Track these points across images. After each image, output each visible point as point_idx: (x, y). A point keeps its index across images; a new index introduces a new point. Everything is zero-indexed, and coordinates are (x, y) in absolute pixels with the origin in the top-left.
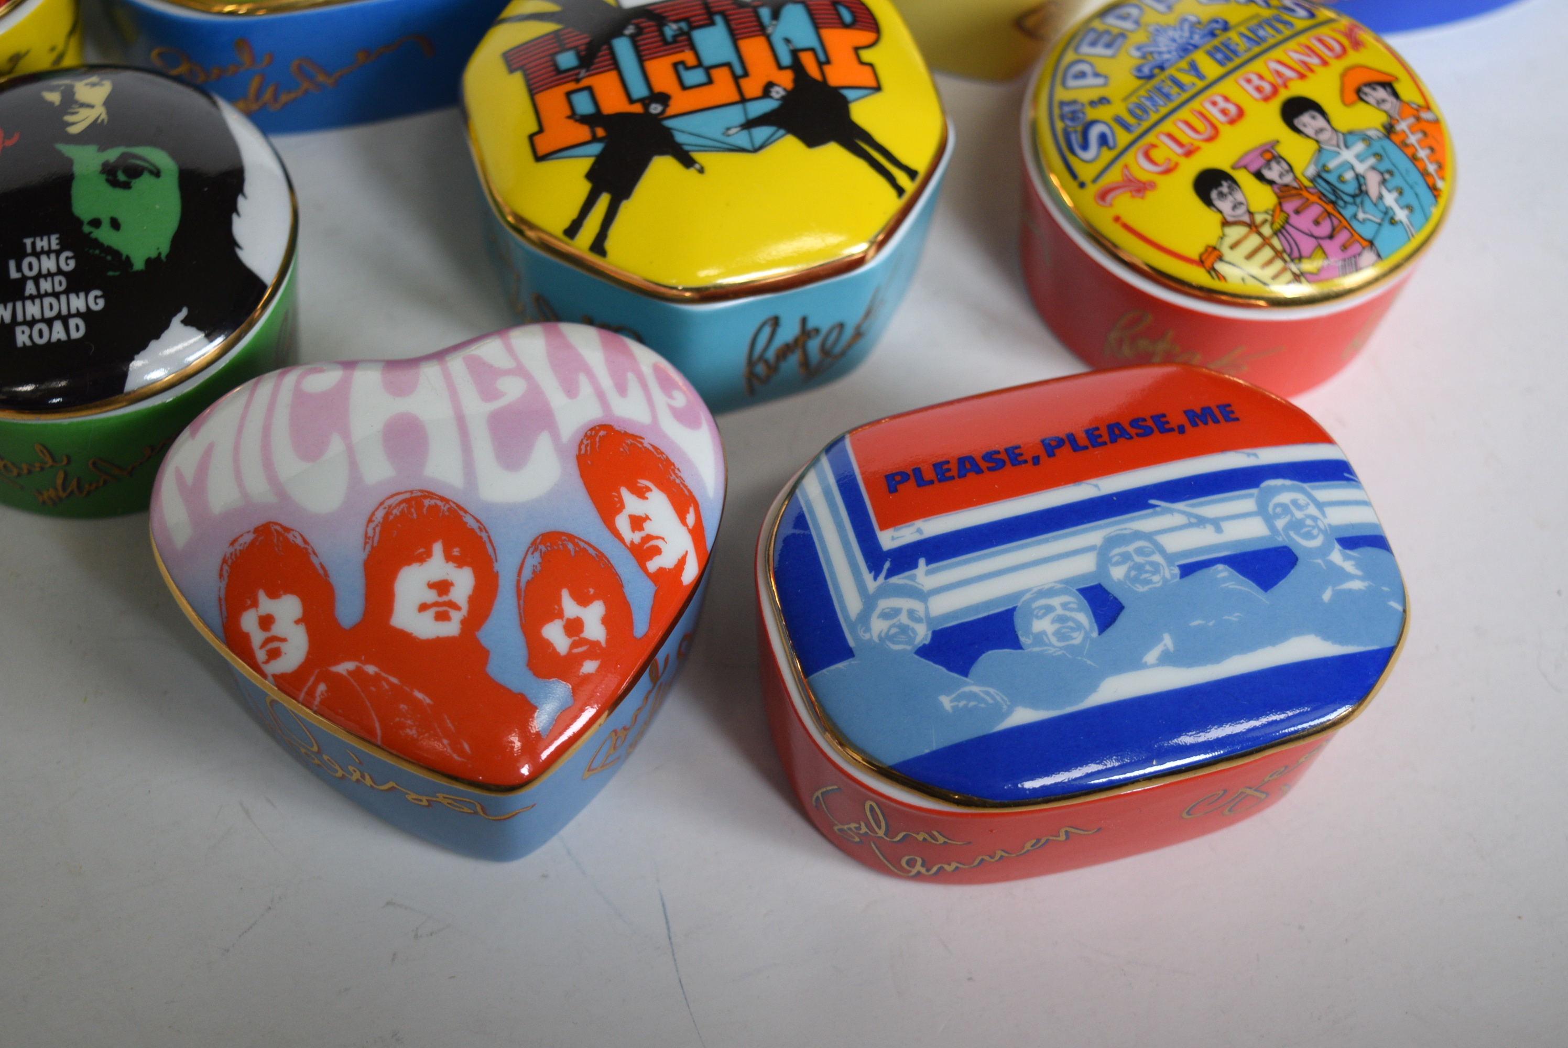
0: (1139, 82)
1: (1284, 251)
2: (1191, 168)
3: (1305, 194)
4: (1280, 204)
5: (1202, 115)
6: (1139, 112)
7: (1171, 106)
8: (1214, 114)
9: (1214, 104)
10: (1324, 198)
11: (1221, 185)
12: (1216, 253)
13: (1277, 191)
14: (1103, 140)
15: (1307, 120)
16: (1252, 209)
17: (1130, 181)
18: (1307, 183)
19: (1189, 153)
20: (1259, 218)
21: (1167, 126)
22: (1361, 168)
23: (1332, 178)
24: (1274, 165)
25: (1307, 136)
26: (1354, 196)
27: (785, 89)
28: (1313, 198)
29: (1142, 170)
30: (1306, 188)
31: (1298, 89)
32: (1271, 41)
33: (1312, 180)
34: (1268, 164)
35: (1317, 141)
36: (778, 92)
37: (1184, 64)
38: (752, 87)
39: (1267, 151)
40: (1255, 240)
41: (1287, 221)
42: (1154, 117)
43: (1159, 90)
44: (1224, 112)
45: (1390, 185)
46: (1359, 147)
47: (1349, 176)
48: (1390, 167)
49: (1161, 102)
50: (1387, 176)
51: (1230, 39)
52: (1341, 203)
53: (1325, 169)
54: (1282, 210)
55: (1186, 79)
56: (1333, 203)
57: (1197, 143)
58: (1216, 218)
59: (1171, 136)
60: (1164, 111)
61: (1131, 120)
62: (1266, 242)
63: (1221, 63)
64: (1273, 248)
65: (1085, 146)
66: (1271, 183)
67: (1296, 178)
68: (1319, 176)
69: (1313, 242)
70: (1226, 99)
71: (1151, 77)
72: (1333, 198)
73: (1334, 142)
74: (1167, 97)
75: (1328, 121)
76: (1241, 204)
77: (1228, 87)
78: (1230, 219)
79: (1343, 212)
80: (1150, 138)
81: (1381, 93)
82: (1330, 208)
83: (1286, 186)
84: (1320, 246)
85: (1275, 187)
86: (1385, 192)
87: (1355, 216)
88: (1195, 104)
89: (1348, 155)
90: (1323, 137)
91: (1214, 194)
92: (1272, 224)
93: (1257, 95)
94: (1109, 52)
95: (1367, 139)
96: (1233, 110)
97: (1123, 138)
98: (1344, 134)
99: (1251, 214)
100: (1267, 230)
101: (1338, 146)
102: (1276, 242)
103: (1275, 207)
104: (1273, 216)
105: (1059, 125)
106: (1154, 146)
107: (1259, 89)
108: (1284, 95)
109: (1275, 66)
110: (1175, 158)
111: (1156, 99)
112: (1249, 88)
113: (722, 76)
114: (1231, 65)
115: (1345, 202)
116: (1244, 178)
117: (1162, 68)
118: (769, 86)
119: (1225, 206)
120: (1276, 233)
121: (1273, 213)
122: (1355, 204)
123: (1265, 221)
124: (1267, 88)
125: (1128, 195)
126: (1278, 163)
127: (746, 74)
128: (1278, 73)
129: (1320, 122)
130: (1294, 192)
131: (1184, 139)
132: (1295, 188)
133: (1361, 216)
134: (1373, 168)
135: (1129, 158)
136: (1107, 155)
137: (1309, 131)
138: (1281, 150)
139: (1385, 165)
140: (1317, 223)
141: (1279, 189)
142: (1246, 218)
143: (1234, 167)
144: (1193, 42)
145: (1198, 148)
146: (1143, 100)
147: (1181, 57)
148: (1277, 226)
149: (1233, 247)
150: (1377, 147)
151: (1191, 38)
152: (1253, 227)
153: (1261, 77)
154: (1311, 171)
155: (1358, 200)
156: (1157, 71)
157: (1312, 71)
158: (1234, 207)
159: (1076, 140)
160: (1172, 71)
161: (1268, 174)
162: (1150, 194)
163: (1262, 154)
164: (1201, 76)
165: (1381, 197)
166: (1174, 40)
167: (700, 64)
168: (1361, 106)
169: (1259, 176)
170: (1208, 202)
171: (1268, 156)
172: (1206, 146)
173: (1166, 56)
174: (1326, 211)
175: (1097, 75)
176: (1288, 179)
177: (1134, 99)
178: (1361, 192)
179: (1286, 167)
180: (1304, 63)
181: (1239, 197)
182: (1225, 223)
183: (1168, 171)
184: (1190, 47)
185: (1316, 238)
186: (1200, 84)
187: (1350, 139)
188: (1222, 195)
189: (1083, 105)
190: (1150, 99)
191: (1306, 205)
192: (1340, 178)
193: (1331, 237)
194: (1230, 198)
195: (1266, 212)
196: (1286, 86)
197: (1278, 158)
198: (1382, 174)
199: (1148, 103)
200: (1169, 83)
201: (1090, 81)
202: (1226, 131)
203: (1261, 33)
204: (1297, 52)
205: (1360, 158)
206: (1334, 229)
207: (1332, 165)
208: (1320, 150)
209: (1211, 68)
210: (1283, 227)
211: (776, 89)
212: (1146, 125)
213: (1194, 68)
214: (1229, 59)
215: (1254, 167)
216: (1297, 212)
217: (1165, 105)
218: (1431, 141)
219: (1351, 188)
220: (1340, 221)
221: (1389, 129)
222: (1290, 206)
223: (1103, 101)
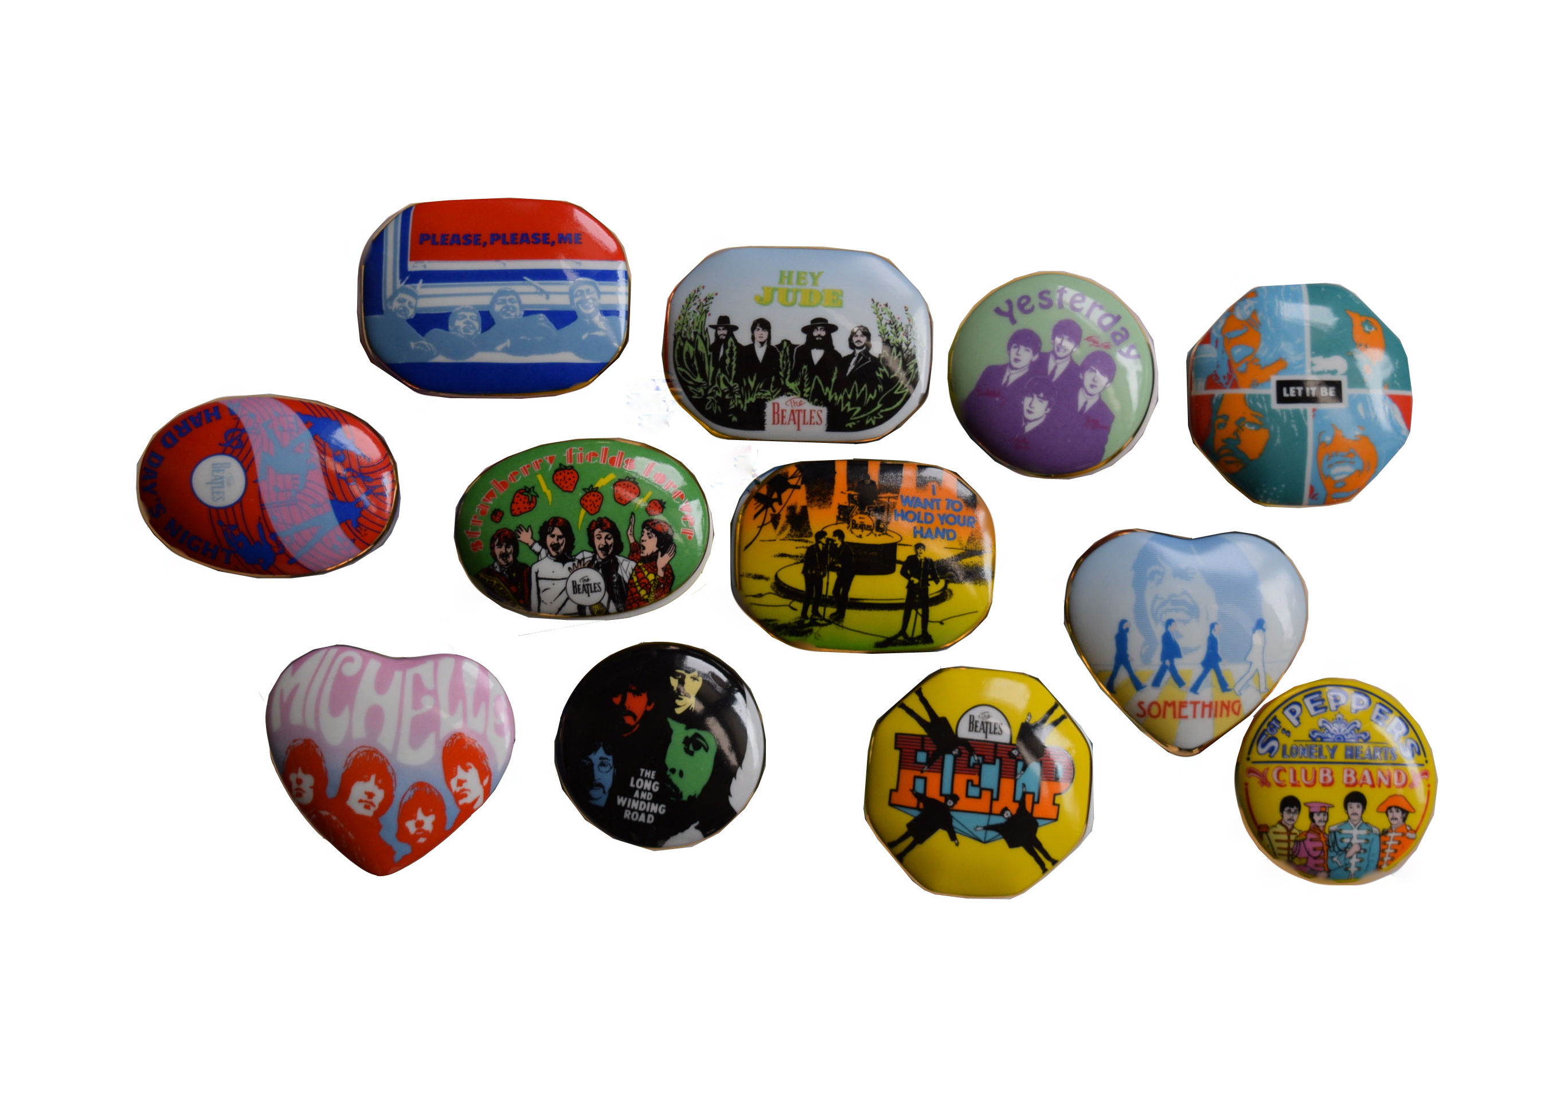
0: (1309, 739)
1: (1292, 849)
2: (1289, 791)
3: (1322, 835)
4: (1308, 832)
5: (1315, 772)
6: (1294, 751)
7: (1308, 760)
8: (1321, 776)
9: (1325, 772)
10: (1327, 842)
11: (1293, 807)
12: (1267, 829)
13: (1312, 826)
14: (1272, 750)
15: (1355, 807)
16: (1296, 826)
17: (1264, 776)
18: (1327, 831)
19: (1294, 785)
20: (1294, 831)
21: (1298, 767)
22: (1355, 841)
23: (1339, 836)
24: (1322, 815)
25: (1347, 813)
26: (1340, 850)
27: (1011, 814)
28: (1323, 839)
29: (1272, 777)
30: (1325, 833)
31: (1365, 790)
32: (1378, 761)
33: (1330, 832)
34: (1319, 813)
35: (1349, 818)
36: (1007, 814)
37: (1331, 745)
38: (997, 807)
39: (1325, 807)
40: (1285, 837)
41: (1304, 840)
42: (1297, 759)
43: (1311, 748)
44: (1325, 778)
45: (1359, 855)
46: (1363, 832)
47: (1347, 841)
48: (1368, 849)
49: (1306, 755)
50: (1362, 851)
51: (1362, 747)
52: (1332, 849)
53: (1340, 831)
54: (1306, 835)
55: (1326, 752)
56: (1329, 846)
57: (1301, 784)
58: (1278, 817)
59: (1295, 772)
60: (1304, 759)
61: (1288, 752)
62: (1289, 841)
63: (1346, 756)
64: (1289, 845)
65: (1263, 746)
66: (1313, 821)
67: (1324, 827)
68: (1334, 832)
69: (1306, 855)
70: (1332, 774)
71: (1314, 740)
72: (1331, 844)
73: (1355, 823)
74: (1311, 754)
75: (1363, 812)
76: (1293, 820)
77: (1338, 769)
78: (1283, 822)
79: (1329, 852)
80: (1286, 766)
81: (1399, 815)
82: (1325, 848)
83: (1318, 827)
84: (1307, 858)
85: (1313, 824)
86: (1355, 857)
87: (1332, 857)
88: (1317, 766)
89: (1355, 832)
90: (1353, 817)
91: (1287, 809)
92: (1297, 837)
93: (1345, 781)
94: (1313, 712)
95: (1370, 831)
96: (1330, 780)
97: (1278, 757)
98: (1363, 822)
99: (1293, 827)
100: (1293, 837)
101: (1355, 826)
102: (1292, 845)
103: (1305, 832)
104: (1300, 834)
105: (1265, 727)
106: (1285, 771)
107: (1349, 779)
108: (1357, 789)
109: (1367, 774)
110: (1287, 783)
111: (1306, 752)
112: (1346, 776)
113: (986, 795)
114: (1349, 760)
115: (1334, 850)
116: (1305, 811)
117: (1322, 739)
118: (1006, 809)
119: (1287, 816)
120: (1295, 841)
121: (1301, 833)
122: (1337, 853)
123: (1295, 834)
124: (1353, 781)
125: (1258, 780)
126: (1324, 815)
127: (997, 799)
128: (1364, 778)
129: (1359, 811)
130: (1318, 831)
131: (1298, 778)
132: (1320, 830)
133: (1335, 859)
134: (1360, 844)
135: (1272, 766)
136: (1266, 758)
137: (1350, 811)
138: (1331, 811)
139: (1366, 847)
140: (1315, 849)
141: (1314, 826)
142: (1289, 827)
143: (1305, 804)
144: (1346, 737)
145: (1299, 786)
146: (1301, 747)
147: (1334, 741)
148: (1298, 839)
149: (1275, 833)
150: (1370, 838)
151: (1347, 735)
152: (1289, 832)
153: (1355, 775)
154: (1333, 828)
155: (1340, 852)
156: (1319, 739)
157: (1380, 786)
158: (1289, 820)
159: (1264, 739)
160: (1324, 744)
161: (1316, 817)
162: (1265, 788)
163: (1322, 807)
164: (1332, 756)
165: (1351, 858)
166: (1340, 731)
167: (979, 785)
168: (1384, 815)
169: (1311, 815)
170: (1282, 810)
171: (1323, 809)
172: (1303, 787)
173: (1329, 736)
174: (1323, 847)
175: (1298, 719)
176: (1321, 825)
177: (1298, 744)
178: (1345, 851)
179: (1325, 819)
180: (1380, 780)
181: (1295, 817)
182: (1280, 823)
183: (1280, 785)
184: (1342, 740)
185: (1309, 854)
186: (1329, 759)
187: (1364, 826)
188: (1289, 811)
189: (1280, 727)
190: (1304, 749)
191: (1318, 840)
192: (1342, 840)
193: (1315, 858)
194: (1291, 815)
195: (1299, 831)
196: (1361, 786)
197: (1326, 813)
198: (1361, 849)
199: (1301, 751)
200: (1317, 748)
201: (1293, 719)
202: (1318, 786)
203: (1378, 754)
204: (1383, 773)
205: (1359, 837)
206: (1319, 856)
207: (1344, 831)
208: (1346, 822)
209: (1340, 756)
210: (1300, 841)
211: (1008, 812)
212: (1291, 759)
213: (1333, 750)
214: (1351, 757)
215: (1312, 810)
216: (1311, 840)
217: (1306, 757)
218: (1399, 848)
219: (1342, 846)
220: (1324, 855)
221: (1385, 833)
222: (1310, 836)
223: (1288, 733)
